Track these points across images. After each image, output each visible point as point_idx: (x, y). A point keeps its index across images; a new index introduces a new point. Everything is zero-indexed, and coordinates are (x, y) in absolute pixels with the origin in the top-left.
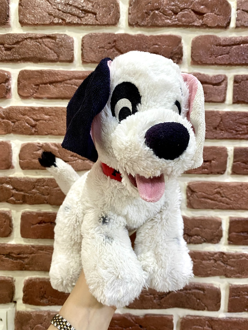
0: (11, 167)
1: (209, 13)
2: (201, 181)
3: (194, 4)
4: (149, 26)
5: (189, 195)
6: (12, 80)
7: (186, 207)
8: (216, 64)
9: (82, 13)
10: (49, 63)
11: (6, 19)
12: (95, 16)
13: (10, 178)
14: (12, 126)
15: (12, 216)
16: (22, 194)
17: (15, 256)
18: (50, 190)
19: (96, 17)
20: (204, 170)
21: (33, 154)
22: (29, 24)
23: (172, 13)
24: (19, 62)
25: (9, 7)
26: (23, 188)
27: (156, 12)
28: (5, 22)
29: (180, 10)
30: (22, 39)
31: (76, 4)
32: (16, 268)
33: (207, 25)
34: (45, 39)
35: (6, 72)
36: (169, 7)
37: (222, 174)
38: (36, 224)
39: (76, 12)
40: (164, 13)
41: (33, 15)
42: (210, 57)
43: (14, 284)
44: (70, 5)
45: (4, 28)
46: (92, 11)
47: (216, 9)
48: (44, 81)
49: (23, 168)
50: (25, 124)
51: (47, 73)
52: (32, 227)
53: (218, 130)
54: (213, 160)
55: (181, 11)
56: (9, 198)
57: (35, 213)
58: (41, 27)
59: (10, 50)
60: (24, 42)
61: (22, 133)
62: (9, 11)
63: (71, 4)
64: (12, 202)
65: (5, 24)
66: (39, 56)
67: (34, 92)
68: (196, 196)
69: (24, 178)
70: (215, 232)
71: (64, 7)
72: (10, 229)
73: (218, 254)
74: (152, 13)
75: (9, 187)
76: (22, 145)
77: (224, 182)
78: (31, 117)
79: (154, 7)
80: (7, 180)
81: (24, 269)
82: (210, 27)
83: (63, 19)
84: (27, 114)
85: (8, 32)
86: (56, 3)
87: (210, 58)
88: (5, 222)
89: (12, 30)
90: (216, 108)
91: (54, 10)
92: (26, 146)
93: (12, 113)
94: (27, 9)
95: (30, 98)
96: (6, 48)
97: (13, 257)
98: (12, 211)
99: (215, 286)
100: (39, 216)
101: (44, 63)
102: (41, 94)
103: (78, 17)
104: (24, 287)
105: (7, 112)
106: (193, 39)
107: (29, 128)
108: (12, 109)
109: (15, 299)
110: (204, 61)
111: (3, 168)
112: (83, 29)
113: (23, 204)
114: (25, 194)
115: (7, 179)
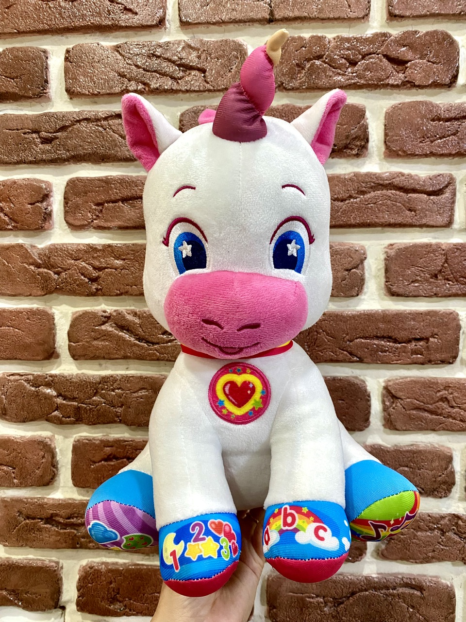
0: (54, 355)
1: (417, 61)
2: (410, 377)
3: (387, 45)
4: (303, 89)
5: (387, 403)
6: (54, 196)
7: (382, 428)
8: (433, 154)
9: (179, 70)
10: (121, 163)
11: (42, 87)
12: (203, 75)
13: (51, 376)
14: (54, 279)
15: (57, 447)
16: (73, 405)
17: (61, 520)
18: (125, 396)
19: (204, 77)
20: (414, 356)
21: (94, 331)
22: (84, 95)
23: (345, 64)
24: (67, 163)
25: (47, 64)
26: (75, 394)
27: (318, 62)
28: (42, 92)
29: (360, 57)
30: (72, 122)
31: (168, 55)
32: (64, 545)
33: (414, 83)
34: (113, 121)
35: (43, 182)
36: (340, 52)
37: (450, 363)
38: (101, 461)
39: (168, 70)
40: (332, 64)
41: (91, 77)
42: (421, 142)
43: (60, 575)
44: (158, 57)
45: (40, 103)
46: (197, 66)
47: (430, 52)
48: (113, 198)
49: (76, 357)
50: (79, 276)
51: (118, 182)
52: (92, 467)
53: (440, 280)
54: (433, 336)
55: (363, 58)
56: (51, 414)
57: (98, 440)
58: (106, 99)
59: (51, 143)
60: (75, 127)
61: (73, 293)
62: (48, 72)
63: (159, 54)
64: (55, 421)
65: (40, 97)
66: (102, 151)
67: (94, 217)
68: (401, 406)
69: (77, 374)
70: (440, 476)
71: (147, 61)
72: (54, 472)
73: (447, 518)
74: (308, 66)
75: (51, 393)
76: (73, 314)
77: (455, 379)
78: (88, 264)
79: (312, 54)
80: (47, 380)
81: (78, 546)
82: (420, 87)
83: (145, 84)
84: (81, 259)
85: (47, 109)
86: (131, 54)
87: (421, 144)
88: (43, 457)
89: (53, 106)
90: (435, 238)
91: (128, 66)
92: (80, 316)
93: (55, 256)
94: (80, 67)
95: (87, 229)
96: (44, 138)
97: (58, 524)
98: (56, 436)
99: (443, 581)
100: (104, 446)
101: (111, 164)
102: (106, 221)
103: (173, 78)
104: (79, 579)
105: (45, 254)
106: (389, 109)
107: (87, 283)
108: (54, 250)
109: (61, 603)
110: (409, 149)
111: (39, 358)
112: (182, 100)
113: (77, 424)
114: (79, 405)
115: (47, 378)
